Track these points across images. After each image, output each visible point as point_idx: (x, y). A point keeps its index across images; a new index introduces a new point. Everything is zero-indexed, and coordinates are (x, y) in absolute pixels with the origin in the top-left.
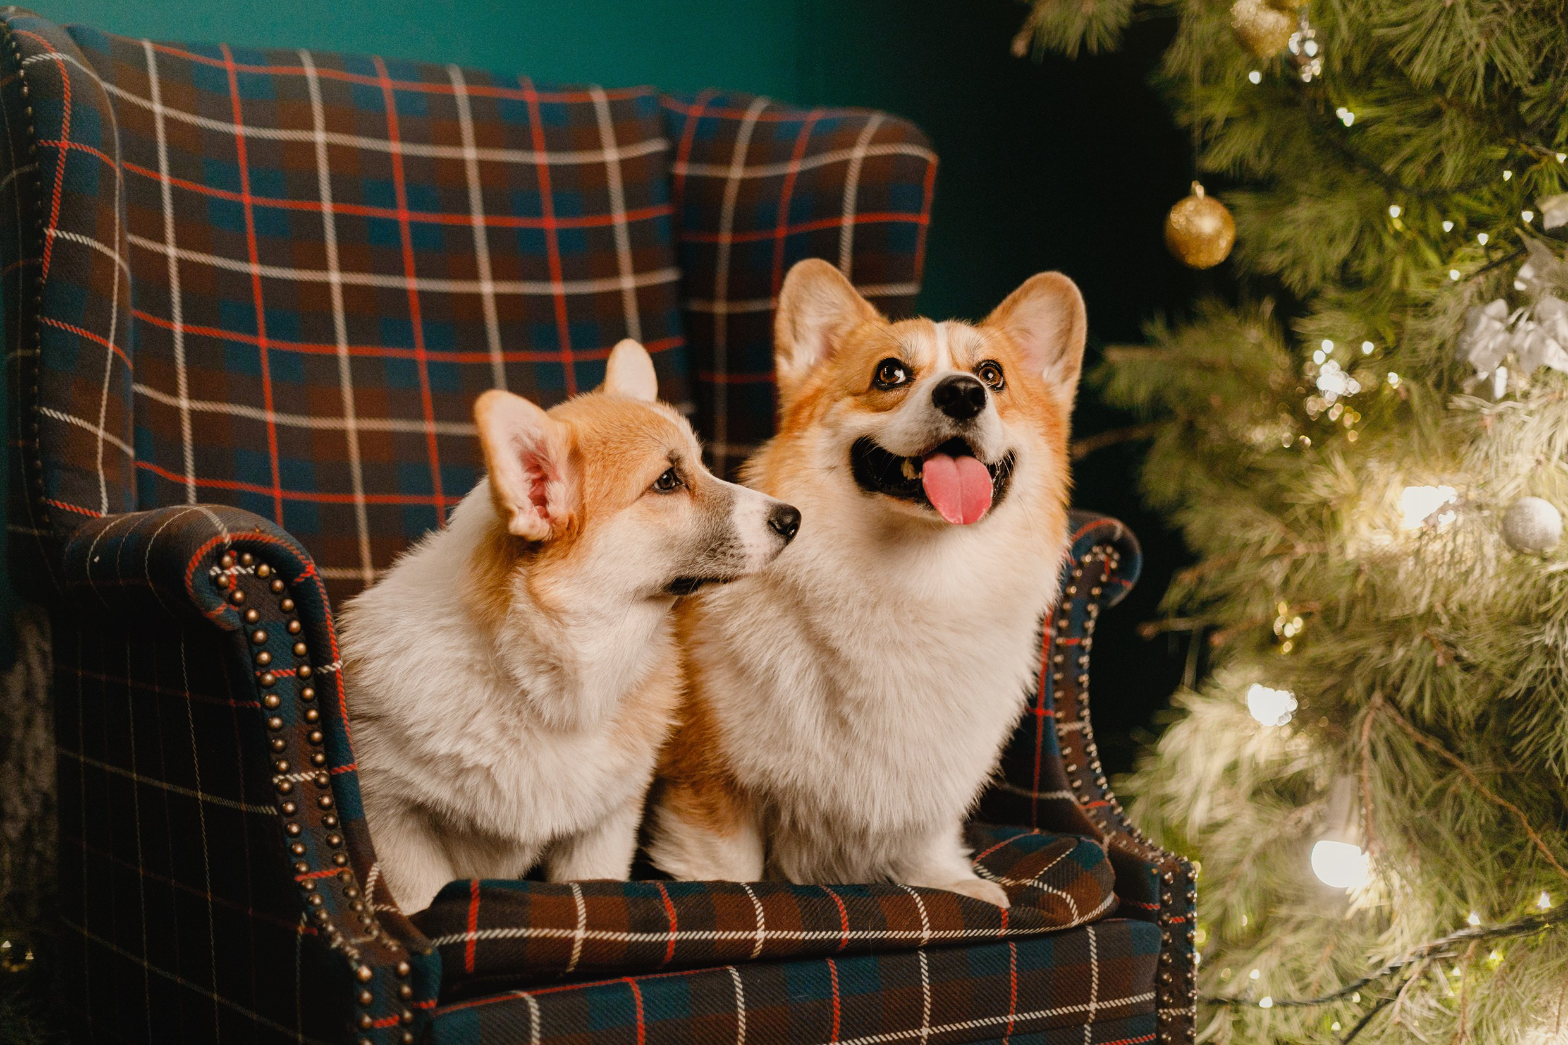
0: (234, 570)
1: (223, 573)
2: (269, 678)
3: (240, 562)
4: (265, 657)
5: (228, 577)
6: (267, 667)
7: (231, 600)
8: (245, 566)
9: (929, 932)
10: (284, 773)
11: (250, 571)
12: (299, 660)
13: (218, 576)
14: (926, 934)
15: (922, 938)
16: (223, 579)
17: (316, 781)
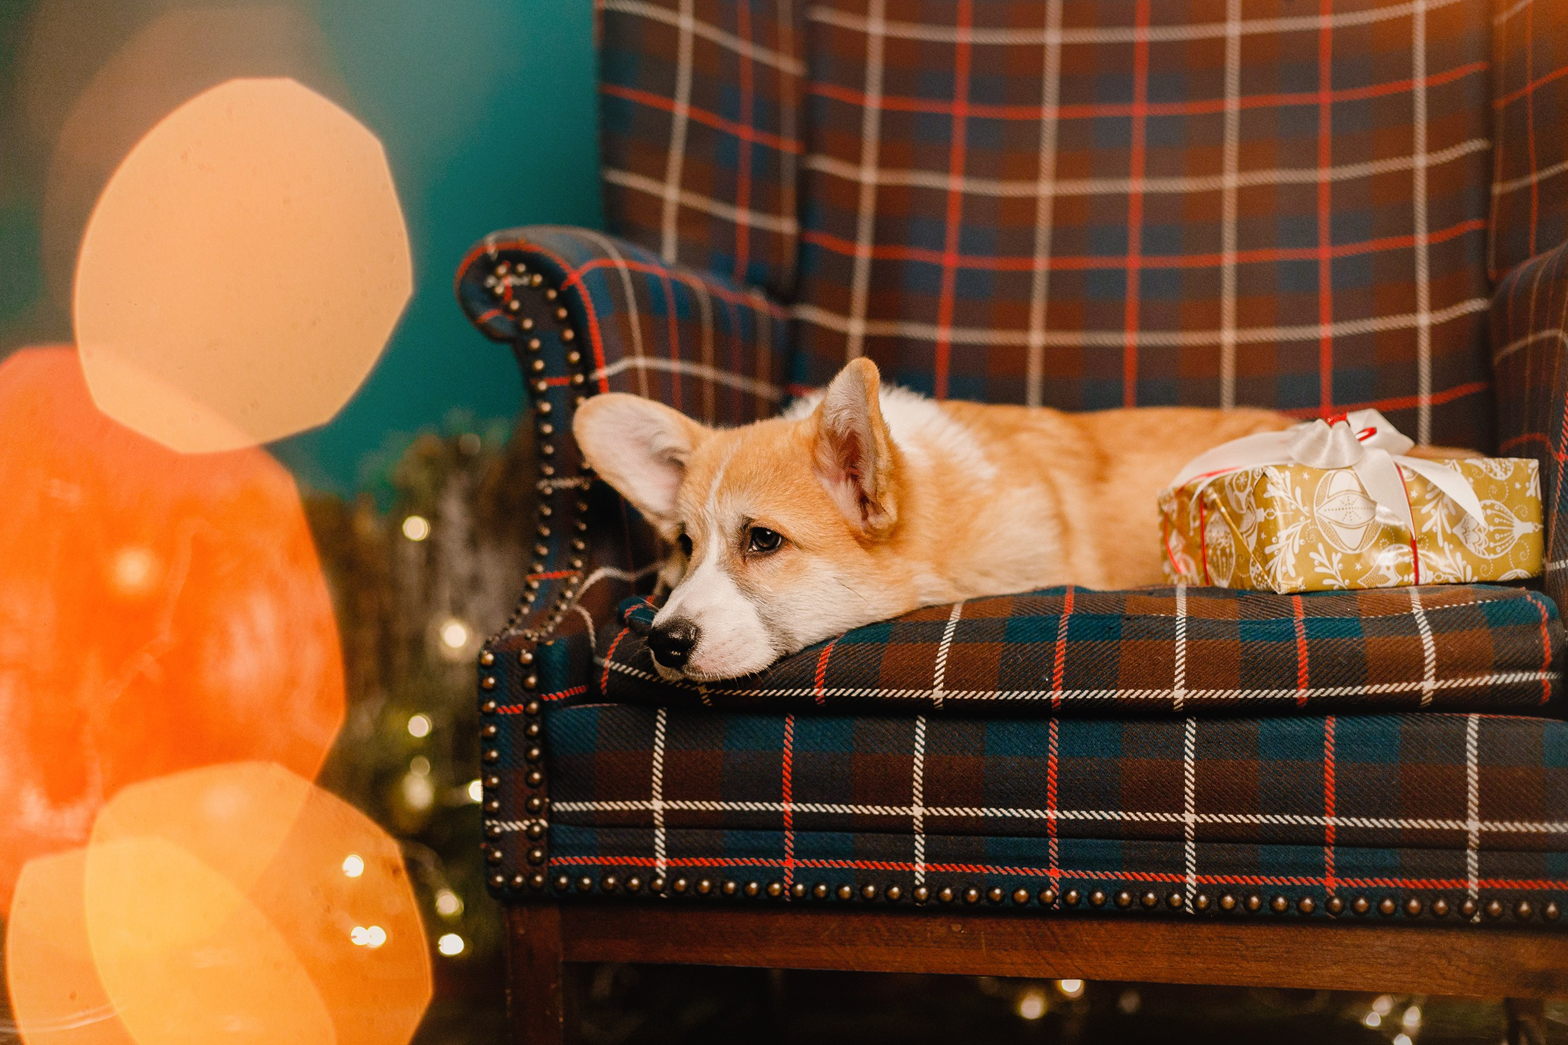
0: (510, 281)
1: (498, 284)
2: (543, 386)
3: (512, 271)
4: (539, 365)
5: (507, 288)
6: (540, 375)
7: (507, 310)
8: (520, 275)
9: (1184, 691)
10: (549, 477)
11: (525, 281)
12: (575, 368)
13: (493, 288)
14: (1179, 694)
15: (1173, 699)
16: (500, 290)
17: (578, 489)
